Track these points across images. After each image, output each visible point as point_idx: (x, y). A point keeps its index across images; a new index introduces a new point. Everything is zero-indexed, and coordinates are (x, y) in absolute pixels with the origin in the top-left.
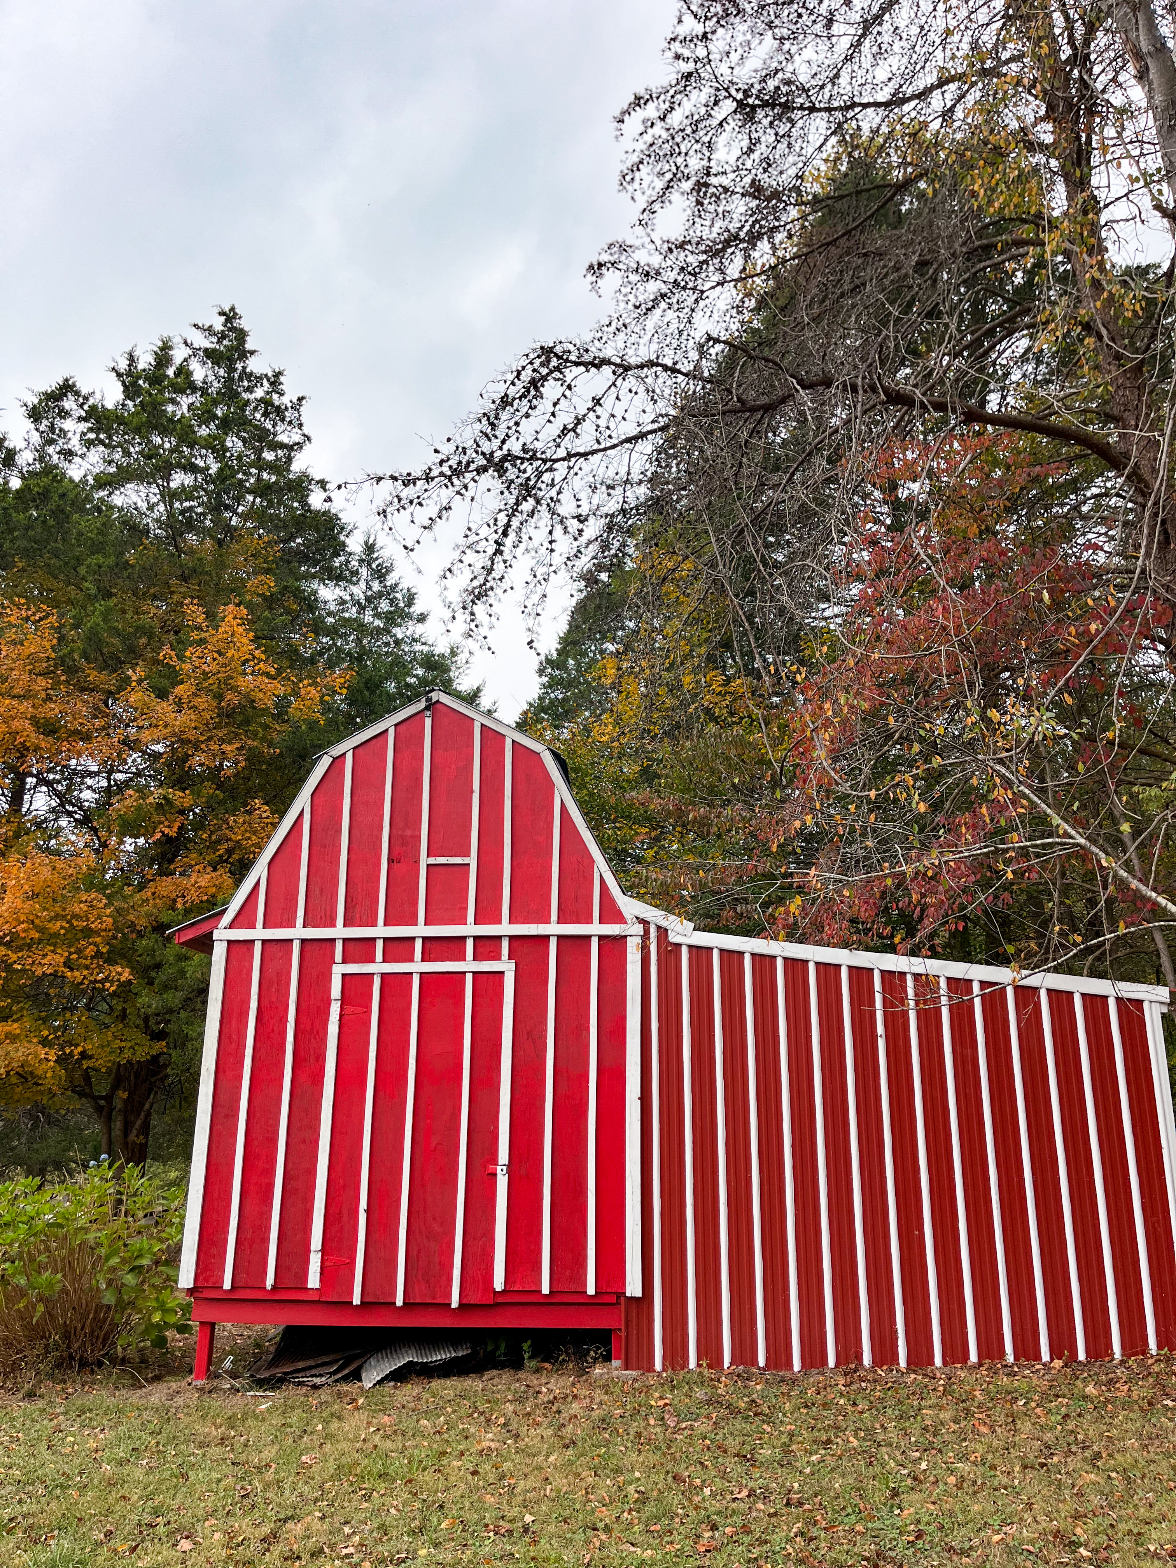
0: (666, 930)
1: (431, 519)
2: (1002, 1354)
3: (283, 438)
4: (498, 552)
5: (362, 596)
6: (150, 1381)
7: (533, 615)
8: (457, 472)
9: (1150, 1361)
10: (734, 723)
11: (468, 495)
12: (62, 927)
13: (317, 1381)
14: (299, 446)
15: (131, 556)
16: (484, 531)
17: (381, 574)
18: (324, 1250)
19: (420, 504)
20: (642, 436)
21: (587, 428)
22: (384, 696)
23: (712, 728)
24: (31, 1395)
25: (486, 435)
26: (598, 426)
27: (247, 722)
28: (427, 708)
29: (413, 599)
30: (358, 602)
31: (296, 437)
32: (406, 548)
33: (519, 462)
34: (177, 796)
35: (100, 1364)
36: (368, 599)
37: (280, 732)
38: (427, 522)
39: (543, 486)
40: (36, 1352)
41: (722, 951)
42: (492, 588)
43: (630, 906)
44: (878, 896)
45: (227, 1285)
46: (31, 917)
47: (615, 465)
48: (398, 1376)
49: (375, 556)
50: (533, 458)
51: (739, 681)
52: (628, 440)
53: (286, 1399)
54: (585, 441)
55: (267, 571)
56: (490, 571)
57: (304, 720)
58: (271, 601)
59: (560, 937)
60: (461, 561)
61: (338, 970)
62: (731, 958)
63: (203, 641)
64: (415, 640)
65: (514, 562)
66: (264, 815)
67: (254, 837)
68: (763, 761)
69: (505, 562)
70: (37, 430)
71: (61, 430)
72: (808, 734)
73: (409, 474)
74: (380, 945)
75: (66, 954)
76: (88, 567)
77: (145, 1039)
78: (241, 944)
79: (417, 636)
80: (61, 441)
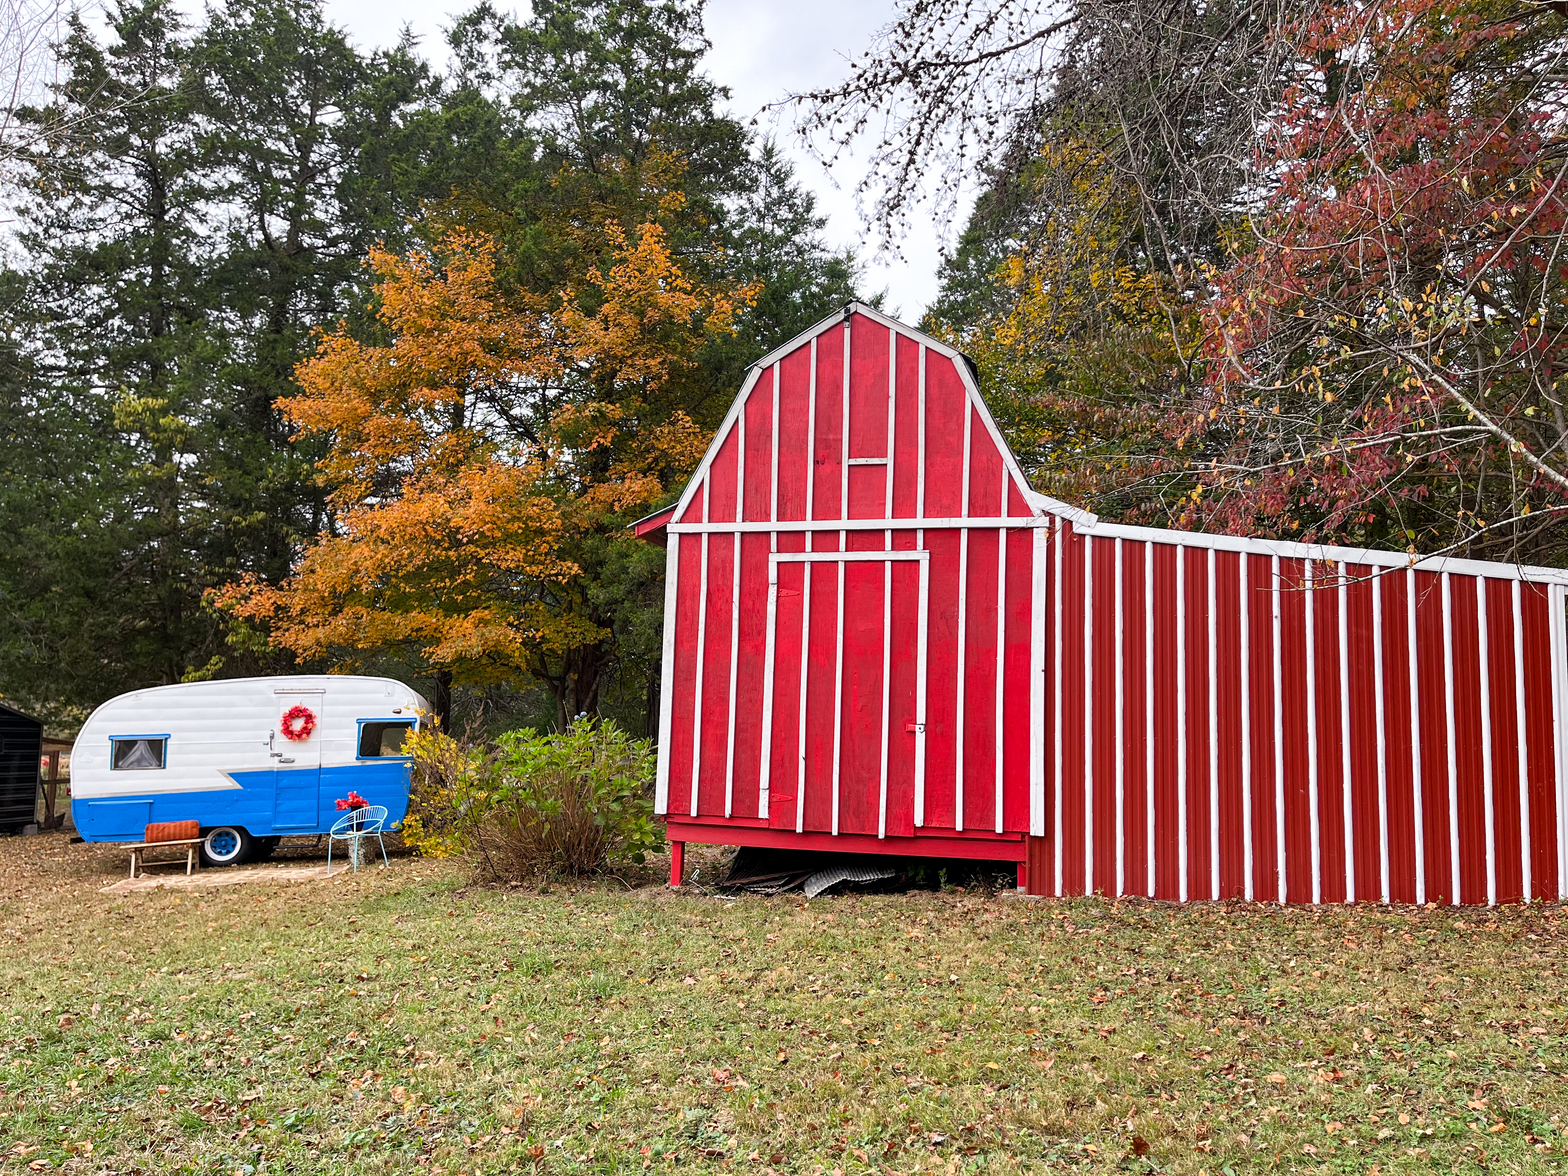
0: (1071, 522)
1: (848, 134)
2: (1378, 895)
3: (685, 46)
4: (912, 161)
5: (761, 204)
6: (635, 887)
7: (944, 222)
8: (873, 85)
9: (1522, 908)
10: (1143, 321)
11: (883, 107)
12: (520, 528)
13: (770, 891)
14: (701, 52)
15: (554, 180)
16: (897, 142)
17: (779, 179)
18: (771, 788)
19: (839, 121)
20: (1056, 28)
21: (1000, 27)
22: (791, 307)
23: (1120, 327)
24: (544, 892)
25: (902, 46)
26: (1011, 24)
27: (666, 336)
28: (846, 319)
29: (812, 203)
30: (758, 210)
31: (698, 44)
32: (825, 164)
33: (932, 68)
34: (608, 408)
35: (594, 872)
36: (767, 207)
37: (697, 347)
38: (844, 137)
39: (954, 91)
40: (544, 861)
41: (1124, 540)
42: (904, 198)
43: (1036, 501)
44: (1286, 490)
45: (694, 813)
46: (494, 519)
47: (1027, 61)
48: (835, 891)
49: (774, 160)
50: (947, 63)
51: (1149, 277)
52: (1041, 34)
53: (746, 902)
54: (998, 39)
55: (677, 187)
56: (903, 181)
57: (718, 333)
58: (681, 217)
59: (970, 530)
60: (876, 174)
61: (774, 559)
62: (1134, 547)
63: (623, 261)
64: (814, 247)
65: (925, 170)
66: (687, 425)
67: (678, 446)
68: (1172, 360)
69: (917, 170)
70: (458, 55)
71: (479, 53)
72: (1217, 332)
73: (828, 91)
74: (809, 537)
75: (524, 551)
76: (516, 191)
77: (593, 627)
78: (690, 537)
79: (815, 243)
80: (480, 65)
